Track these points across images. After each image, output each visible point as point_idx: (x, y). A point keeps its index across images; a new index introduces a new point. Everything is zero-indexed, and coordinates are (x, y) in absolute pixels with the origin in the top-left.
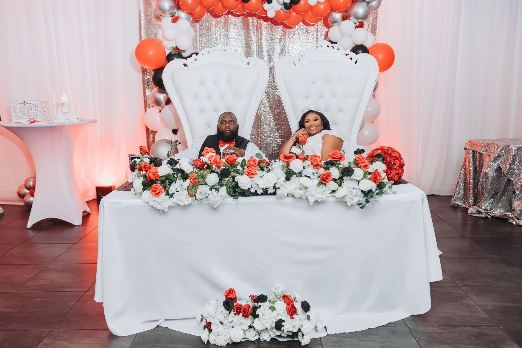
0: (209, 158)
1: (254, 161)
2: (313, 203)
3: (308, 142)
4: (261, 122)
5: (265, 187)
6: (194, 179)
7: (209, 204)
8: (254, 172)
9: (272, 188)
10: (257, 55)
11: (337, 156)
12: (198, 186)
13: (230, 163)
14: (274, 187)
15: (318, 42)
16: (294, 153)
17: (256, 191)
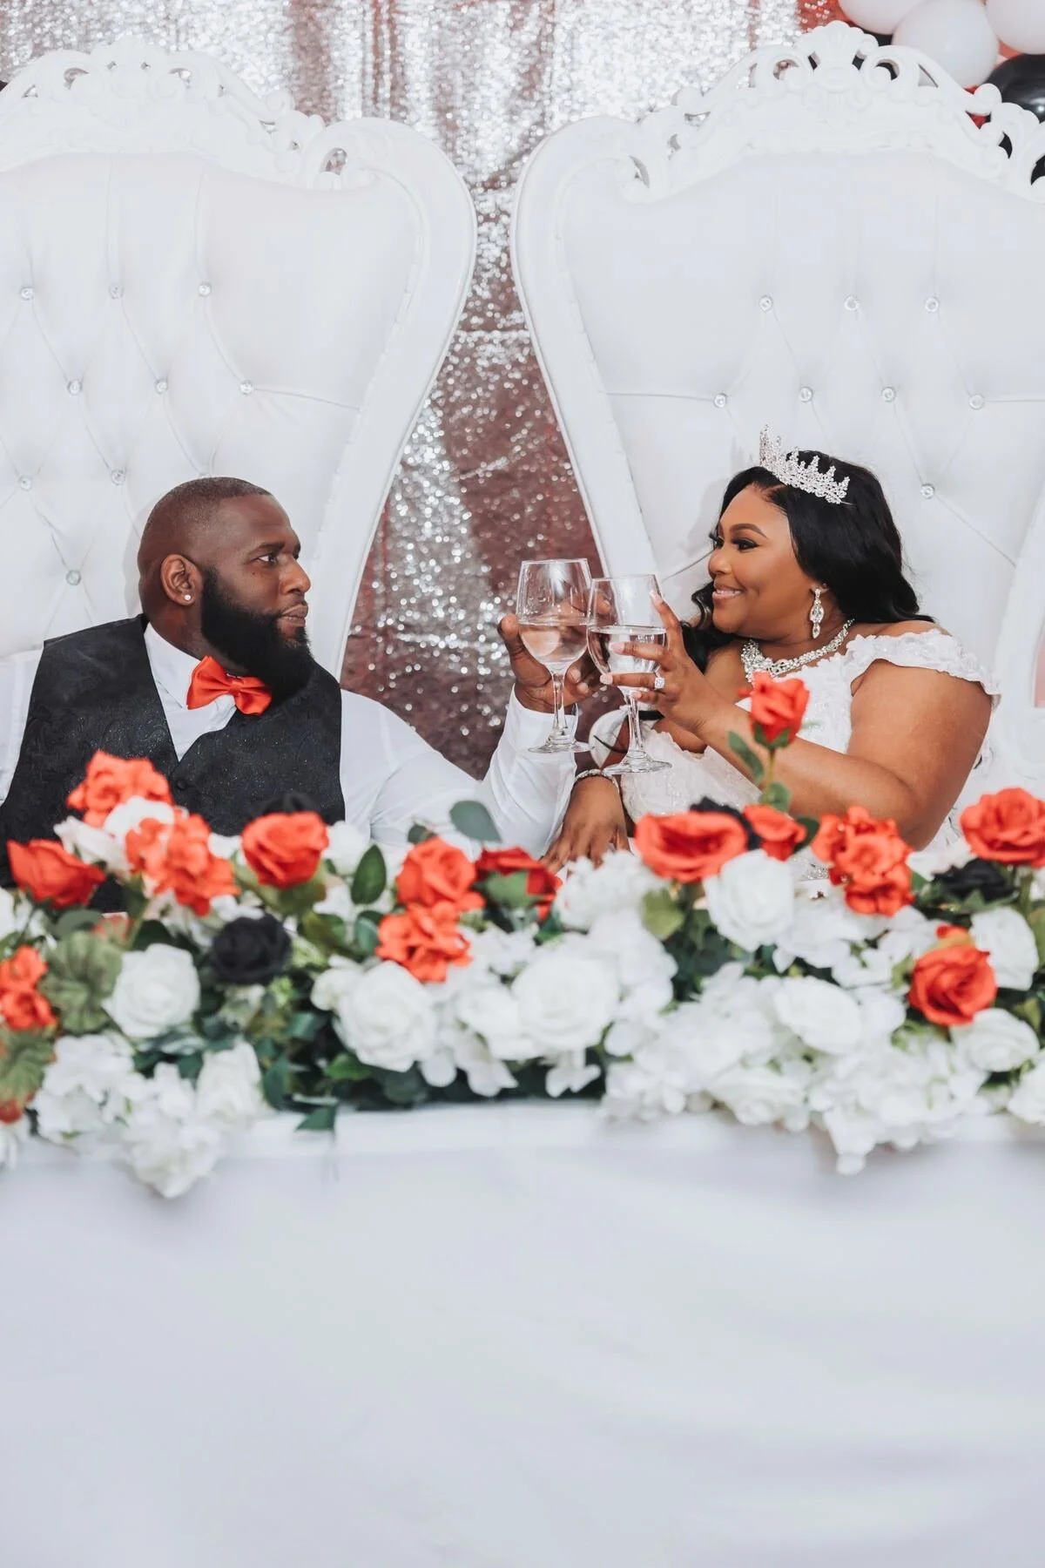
0: (131, 839)
1: (450, 858)
2: (859, 1165)
3: (812, 724)
4: (389, 540)
5: (524, 1051)
6: (25, 999)
7: (127, 1169)
8: (443, 943)
9: (580, 1059)
10: (370, 103)
11: (1026, 833)
12: (52, 1040)
13: (279, 874)
14: (595, 1056)
15: (758, 32)
16: (728, 810)
17: (462, 1076)
